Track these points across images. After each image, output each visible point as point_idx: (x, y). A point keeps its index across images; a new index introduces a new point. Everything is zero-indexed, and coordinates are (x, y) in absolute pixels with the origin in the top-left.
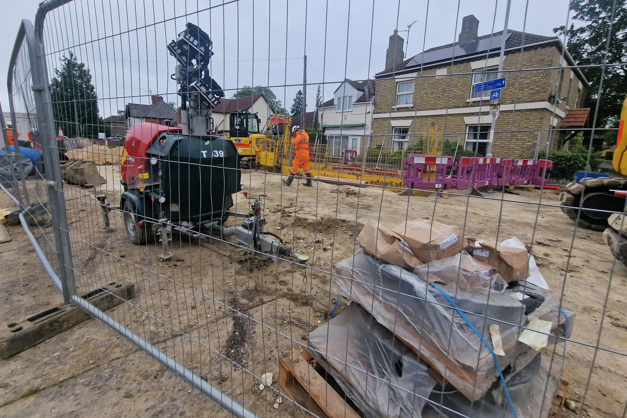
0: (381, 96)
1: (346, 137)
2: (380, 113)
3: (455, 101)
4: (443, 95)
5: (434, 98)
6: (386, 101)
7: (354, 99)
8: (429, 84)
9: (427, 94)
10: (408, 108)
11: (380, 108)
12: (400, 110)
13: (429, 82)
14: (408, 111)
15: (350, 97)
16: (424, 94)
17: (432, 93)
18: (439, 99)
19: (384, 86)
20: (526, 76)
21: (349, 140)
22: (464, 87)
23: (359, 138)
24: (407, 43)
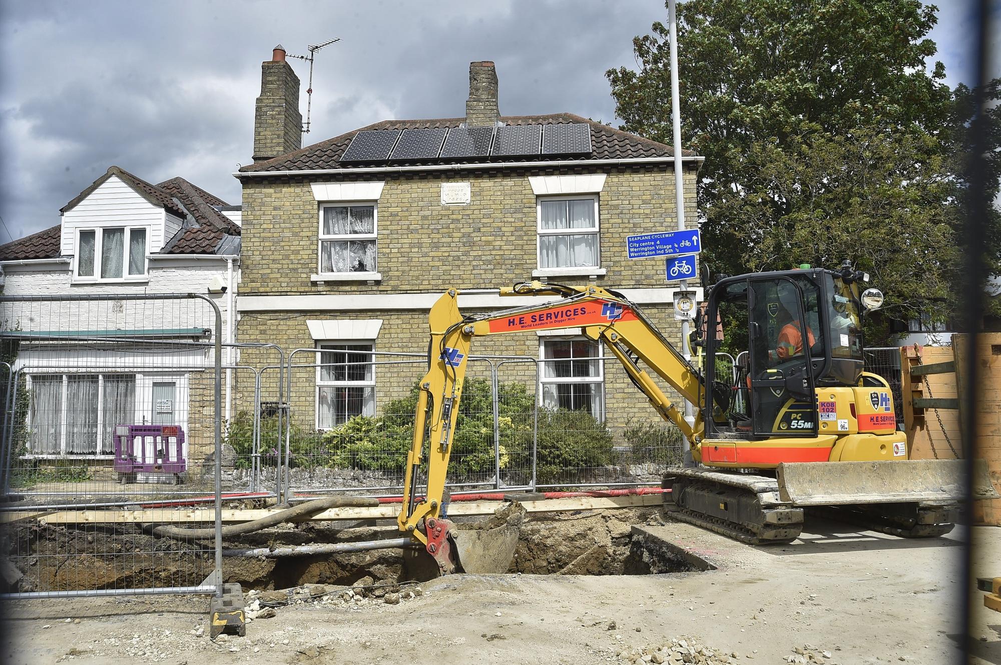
0: (264, 240)
1: (126, 379)
2: (266, 294)
3: (502, 271)
4: (466, 254)
5: (444, 260)
6: (287, 257)
7: (155, 242)
8: (425, 218)
9: (420, 245)
10: (364, 283)
11: (264, 279)
12: (335, 286)
13: (422, 213)
14: (365, 292)
15: (139, 234)
16: (411, 246)
17: (436, 246)
18: (459, 263)
19: (275, 209)
20: (655, 226)
21: (139, 391)
22: (520, 237)
23: (182, 383)
24: (310, 91)
